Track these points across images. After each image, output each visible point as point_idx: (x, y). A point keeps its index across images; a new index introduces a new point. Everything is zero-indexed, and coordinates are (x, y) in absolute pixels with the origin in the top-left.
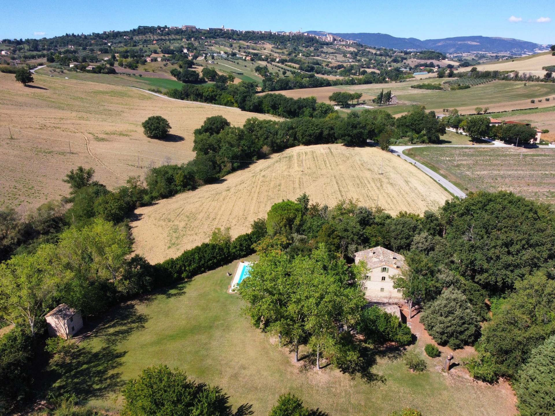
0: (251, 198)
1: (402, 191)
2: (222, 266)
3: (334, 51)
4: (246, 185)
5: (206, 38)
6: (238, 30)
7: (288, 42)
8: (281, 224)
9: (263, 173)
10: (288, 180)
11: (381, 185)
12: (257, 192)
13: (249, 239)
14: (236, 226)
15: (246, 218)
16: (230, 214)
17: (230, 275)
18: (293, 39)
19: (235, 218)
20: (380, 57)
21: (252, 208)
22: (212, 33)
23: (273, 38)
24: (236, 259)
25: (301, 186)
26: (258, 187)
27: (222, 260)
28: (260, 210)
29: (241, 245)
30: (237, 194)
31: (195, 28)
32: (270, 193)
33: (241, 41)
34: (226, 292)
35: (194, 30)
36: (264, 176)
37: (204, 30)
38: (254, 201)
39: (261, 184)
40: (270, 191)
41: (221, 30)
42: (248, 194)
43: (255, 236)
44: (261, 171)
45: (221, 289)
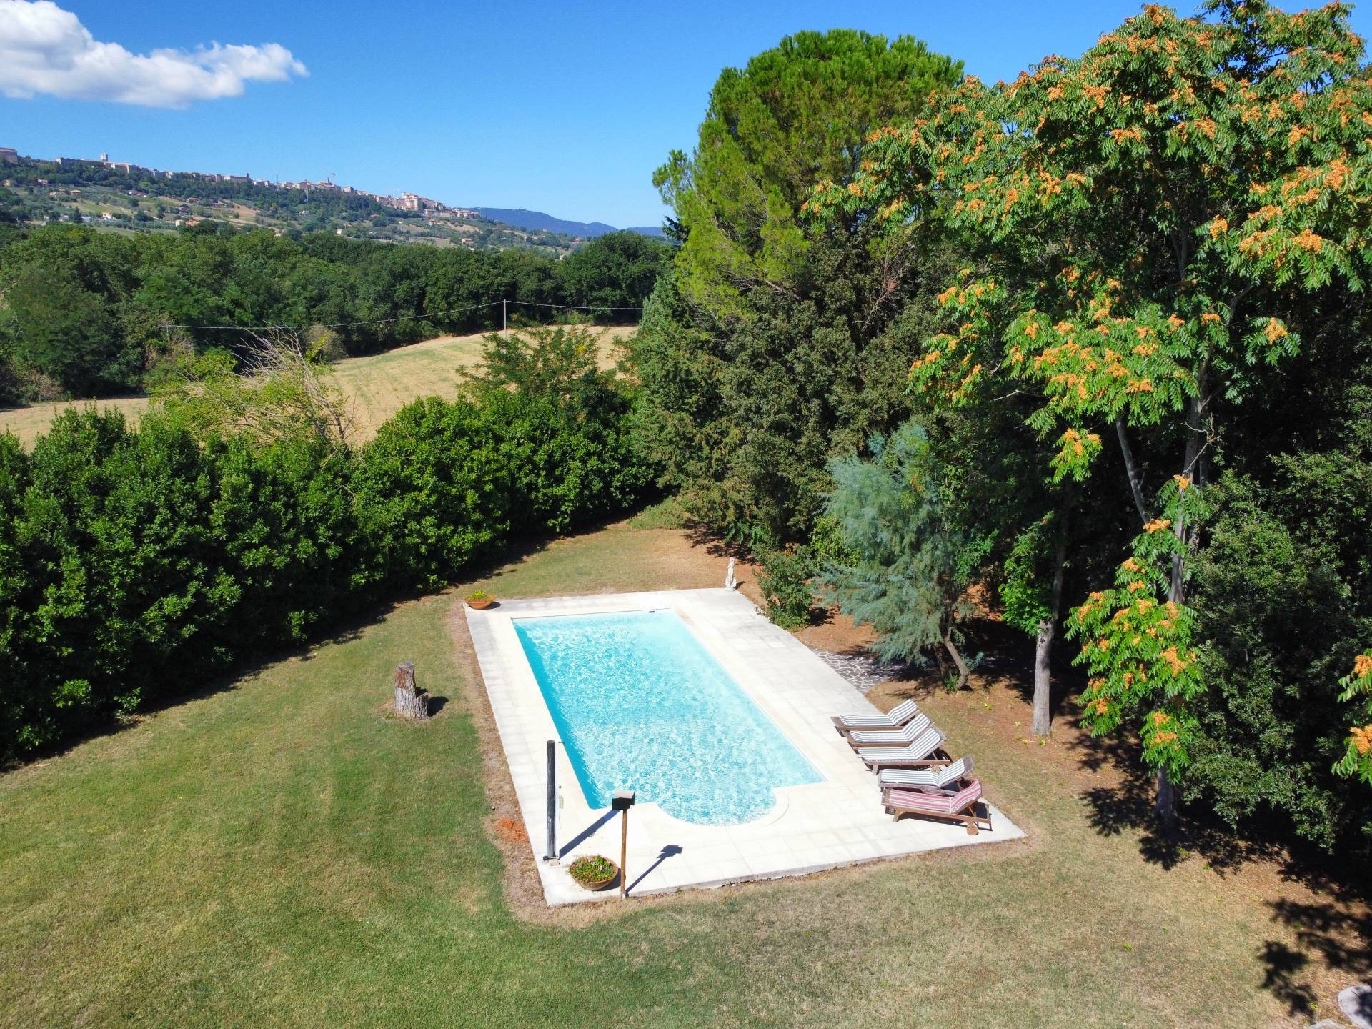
3: (427, 231)
5: (52, 182)
6: (151, 169)
7: (301, 206)
18: (312, 200)
20: (541, 248)
22: (72, 171)
23: (257, 194)
31: (15, 154)
33: (162, 198)
35: (11, 160)
37: (45, 162)
41: (100, 165)
45: (411, 891)
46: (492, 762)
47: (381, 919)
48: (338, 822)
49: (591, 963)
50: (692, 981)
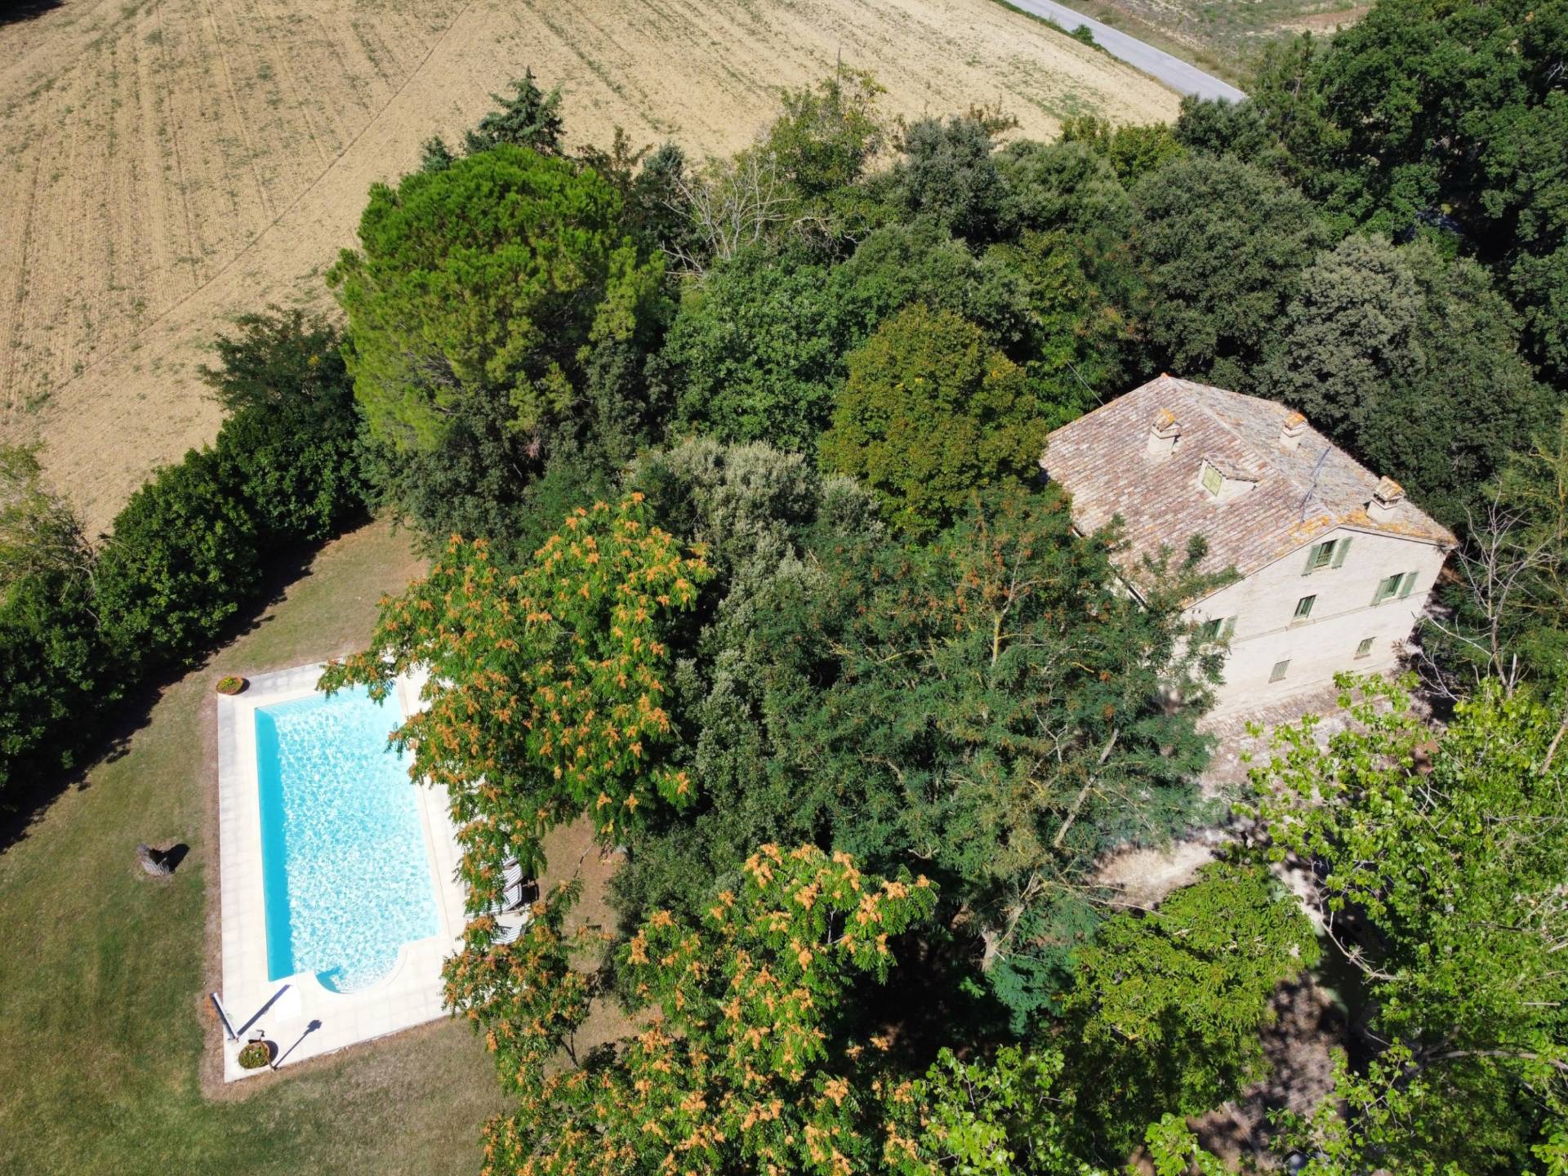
0: (124, 166)
1: (859, 32)
2: (77, 775)
4: (70, 98)
8: (496, 368)
9: (145, 24)
10: (297, 40)
11: (756, 18)
12: (149, 126)
13: (226, 491)
14: (91, 379)
15: (141, 305)
16: (22, 296)
17: (172, 858)
19: (59, 318)
21: (157, 231)
24: (176, 673)
25: (385, 65)
26: (147, 98)
27: (60, 734)
28: (209, 235)
29: (180, 561)
30: (28, 157)
32: (232, 125)
34: (194, 1097)
36: (155, 38)
38: (152, 184)
39: (159, 79)
40: (224, 107)
42: (100, 147)
43: (263, 459)
44: (131, 13)
45: (142, 1074)
46: (211, 927)
47: (124, 1101)
48: (100, 1004)
49: (244, 1130)
50: (299, 1140)
